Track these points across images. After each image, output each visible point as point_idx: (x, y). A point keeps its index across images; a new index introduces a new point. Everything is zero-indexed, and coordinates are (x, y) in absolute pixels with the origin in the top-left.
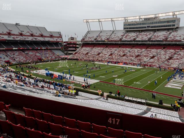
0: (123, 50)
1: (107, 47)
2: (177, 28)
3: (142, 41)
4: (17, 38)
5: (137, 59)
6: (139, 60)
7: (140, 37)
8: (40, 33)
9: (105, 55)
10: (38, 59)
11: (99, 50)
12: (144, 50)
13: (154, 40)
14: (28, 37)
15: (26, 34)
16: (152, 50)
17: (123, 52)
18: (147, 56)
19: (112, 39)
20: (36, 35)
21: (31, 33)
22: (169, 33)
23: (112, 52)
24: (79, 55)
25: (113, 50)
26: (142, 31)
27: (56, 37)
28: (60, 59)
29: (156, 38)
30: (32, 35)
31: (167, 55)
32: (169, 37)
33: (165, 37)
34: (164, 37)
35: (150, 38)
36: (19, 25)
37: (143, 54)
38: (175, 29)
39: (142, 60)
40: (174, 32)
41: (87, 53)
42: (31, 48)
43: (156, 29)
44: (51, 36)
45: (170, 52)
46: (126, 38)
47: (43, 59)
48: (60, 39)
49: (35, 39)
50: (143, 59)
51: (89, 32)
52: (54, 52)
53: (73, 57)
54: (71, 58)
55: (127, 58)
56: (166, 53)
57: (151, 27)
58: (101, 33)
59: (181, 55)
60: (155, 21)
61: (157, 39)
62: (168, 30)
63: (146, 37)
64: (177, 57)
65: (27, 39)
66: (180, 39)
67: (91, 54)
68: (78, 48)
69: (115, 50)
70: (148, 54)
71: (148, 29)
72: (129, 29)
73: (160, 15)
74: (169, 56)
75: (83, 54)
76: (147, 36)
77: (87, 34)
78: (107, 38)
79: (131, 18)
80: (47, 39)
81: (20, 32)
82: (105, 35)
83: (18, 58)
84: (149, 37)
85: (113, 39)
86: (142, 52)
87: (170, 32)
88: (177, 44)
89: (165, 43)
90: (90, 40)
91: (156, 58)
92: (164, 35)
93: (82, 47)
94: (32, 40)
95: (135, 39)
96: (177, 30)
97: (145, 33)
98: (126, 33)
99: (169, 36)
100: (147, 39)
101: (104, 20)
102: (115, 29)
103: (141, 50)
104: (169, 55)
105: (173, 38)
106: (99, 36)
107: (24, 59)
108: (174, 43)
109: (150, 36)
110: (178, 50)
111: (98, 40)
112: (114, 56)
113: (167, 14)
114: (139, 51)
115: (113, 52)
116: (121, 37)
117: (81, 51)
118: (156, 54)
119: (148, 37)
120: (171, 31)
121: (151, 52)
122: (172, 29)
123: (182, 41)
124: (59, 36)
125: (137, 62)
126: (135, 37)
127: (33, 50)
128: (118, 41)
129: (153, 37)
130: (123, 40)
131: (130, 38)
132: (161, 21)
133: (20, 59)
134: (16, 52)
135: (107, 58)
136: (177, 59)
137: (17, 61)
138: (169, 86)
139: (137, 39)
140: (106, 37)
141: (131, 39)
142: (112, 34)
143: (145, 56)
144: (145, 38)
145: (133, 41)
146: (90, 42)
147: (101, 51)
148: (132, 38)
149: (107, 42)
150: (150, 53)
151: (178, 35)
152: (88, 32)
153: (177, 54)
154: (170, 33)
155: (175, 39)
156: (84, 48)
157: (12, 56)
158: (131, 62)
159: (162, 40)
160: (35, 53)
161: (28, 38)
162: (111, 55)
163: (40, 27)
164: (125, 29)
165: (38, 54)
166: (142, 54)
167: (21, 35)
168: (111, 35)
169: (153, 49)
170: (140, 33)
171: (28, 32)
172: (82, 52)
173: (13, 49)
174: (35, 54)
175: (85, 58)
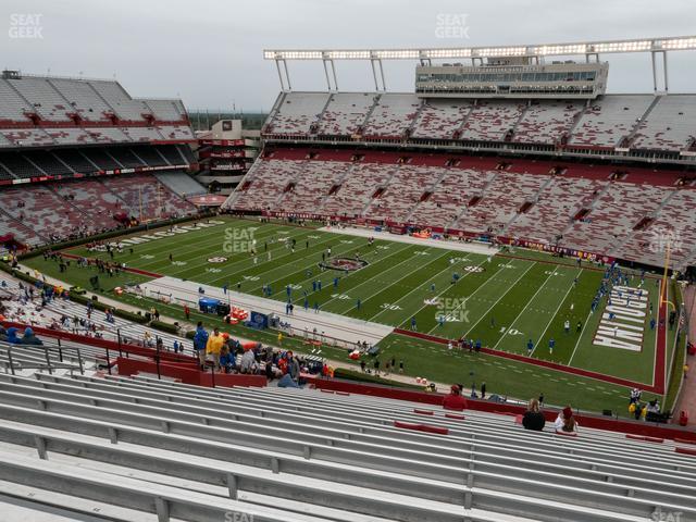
0: (418, 175)
1: (357, 159)
2: (600, 97)
3: (485, 144)
4: (23, 136)
5: (474, 213)
6: (480, 219)
7: (476, 125)
8: (107, 109)
9: (358, 193)
10: (115, 218)
11: (331, 173)
12: (490, 175)
13: (524, 138)
14: (65, 130)
15: (52, 119)
16: (519, 176)
17: (422, 180)
18: (505, 202)
19: (377, 128)
20: (91, 119)
21: (70, 110)
22: (572, 114)
23: (379, 180)
24: (261, 194)
25: (382, 173)
26: (481, 102)
27: (168, 123)
28: (194, 212)
29: (531, 134)
30: (76, 121)
31: (571, 199)
32: (575, 132)
33: (560, 129)
34: (556, 132)
35: (511, 131)
36: (17, 78)
37: (491, 195)
38: (592, 100)
39: (493, 220)
40: (589, 113)
41: (291, 186)
42: (81, 175)
43: (527, 100)
44: (150, 121)
45: (578, 188)
46: (426, 125)
47: (134, 219)
48: (186, 133)
49: (93, 135)
50: (494, 214)
51: (286, 94)
52: (168, 185)
53: (242, 201)
54: (233, 207)
55: (438, 210)
56: (566, 190)
57: (513, 92)
58: (331, 103)
59: (613, 200)
60: (526, 69)
61: (536, 139)
62: (569, 103)
63: (497, 128)
64: (603, 208)
65: (62, 141)
66: (610, 145)
67: (306, 189)
68: (251, 160)
69: (390, 173)
70: (508, 191)
71: (501, 95)
72: (436, 91)
73: (544, 51)
74: (577, 205)
75: (275, 188)
76: (499, 122)
77: (281, 105)
78: (358, 123)
79: (442, 53)
80: (137, 135)
81: (29, 109)
82: (348, 113)
83: (41, 222)
84: (508, 128)
85: (379, 132)
86: (486, 183)
87: (575, 112)
88: (600, 159)
89: (559, 153)
90: (295, 130)
91: (534, 209)
92: (559, 123)
93: (267, 156)
94: (80, 142)
95: (458, 133)
96: (599, 104)
97: (492, 112)
98: (423, 108)
99: (572, 128)
100: (501, 137)
101: (343, 55)
102: (381, 88)
103: (483, 175)
104: (576, 198)
105: (587, 138)
106: (325, 116)
107: (64, 225)
108: (590, 155)
109: (511, 122)
110: (604, 180)
111: (326, 133)
112: (390, 199)
113: (569, 49)
114: (475, 179)
115: (384, 181)
116: (407, 124)
117: (266, 175)
118: (533, 194)
119: (503, 126)
120: (580, 110)
121: (517, 185)
122: (583, 102)
123: (617, 149)
124: (176, 117)
125: (477, 227)
126: (457, 127)
127: (88, 179)
128: (398, 139)
129: (521, 128)
130: (415, 135)
131: (441, 128)
132: (547, 71)
133: (47, 222)
134: (23, 192)
135: (367, 205)
136: (604, 218)
137: (42, 234)
138: (607, 342)
139: (467, 135)
140: (353, 121)
141: (444, 133)
142: (372, 108)
143: (497, 201)
144: (495, 132)
145: (451, 141)
146: (295, 138)
147: (338, 176)
148: (449, 130)
149: (358, 142)
150: (514, 192)
151: (603, 128)
152: (283, 95)
153: (603, 199)
154: (576, 117)
155: (595, 142)
156: (274, 163)
157: (16, 214)
158: (454, 226)
159: (551, 142)
160: (99, 193)
161: (65, 135)
162: (380, 192)
163: (100, 82)
164: (422, 91)
165: (110, 198)
166: (485, 194)
167: (35, 121)
168: (369, 114)
169: (522, 173)
170: (475, 111)
171: (61, 108)
172: (269, 181)
173: (15, 182)
174: (100, 199)
175: (287, 209)
